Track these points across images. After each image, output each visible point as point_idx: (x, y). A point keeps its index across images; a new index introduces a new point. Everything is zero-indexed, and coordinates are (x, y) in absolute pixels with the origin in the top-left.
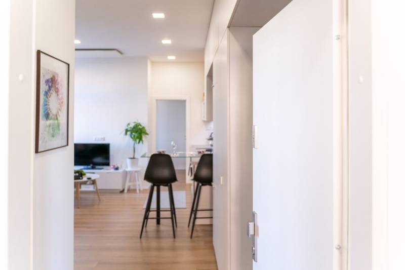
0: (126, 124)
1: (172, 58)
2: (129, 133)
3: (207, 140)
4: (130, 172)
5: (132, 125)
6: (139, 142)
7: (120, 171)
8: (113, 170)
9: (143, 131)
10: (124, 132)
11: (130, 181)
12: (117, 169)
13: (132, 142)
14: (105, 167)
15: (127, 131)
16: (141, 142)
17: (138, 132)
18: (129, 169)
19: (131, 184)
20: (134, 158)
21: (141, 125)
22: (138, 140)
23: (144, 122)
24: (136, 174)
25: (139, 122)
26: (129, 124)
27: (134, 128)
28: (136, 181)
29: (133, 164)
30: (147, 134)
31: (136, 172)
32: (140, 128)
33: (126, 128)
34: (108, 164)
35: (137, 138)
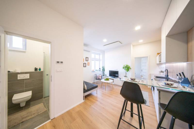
0: (123, 65)
1: (141, 41)
3: (159, 72)
9: (129, 67)
10: (122, 68)
12: (120, 79)
13: (125, 71)
14: (117, 78)
16: (128, 71)
17: (127, 68)
20: (126, 76)
23: (130, 65)
25: (128, 65)
26: (124, 65)
30: (131, 69)
35: (127, 70)
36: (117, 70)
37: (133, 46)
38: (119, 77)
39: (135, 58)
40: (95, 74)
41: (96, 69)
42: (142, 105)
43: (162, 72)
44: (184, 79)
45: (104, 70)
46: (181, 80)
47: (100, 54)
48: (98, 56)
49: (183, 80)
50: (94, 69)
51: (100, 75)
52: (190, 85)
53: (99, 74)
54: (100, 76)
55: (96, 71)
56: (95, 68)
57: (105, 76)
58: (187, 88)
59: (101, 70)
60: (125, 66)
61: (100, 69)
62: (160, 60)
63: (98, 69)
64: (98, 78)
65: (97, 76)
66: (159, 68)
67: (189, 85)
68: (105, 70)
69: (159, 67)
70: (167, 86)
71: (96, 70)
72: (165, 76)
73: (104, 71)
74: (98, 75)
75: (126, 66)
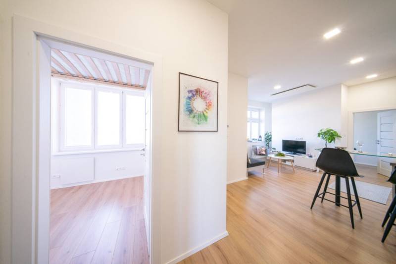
0: (319, 130)
1: (372, 76)
2: (321, 136)
6: (330, 142)
9: (335, 134)
10: (317, 135)
12: (311, 157)
13: (324, 141)
14: (303, 155)
16: (333, 142)
17: (330, 136)
21: (333, 131)
23: (336, 128)
25: (331, 128)
26: (321, 130)
30: (340, 137)
32: (331, 133)
33: (319, 132)
34: (305, 153)
35: (329, 139)
36: (302, 139)
37: (349, 87)
38: (306, 153)
39: (354, 113)
40: (253, 146)
41: (253, 137)
42: (355, 178)
45: (268, 139)
47: (259, 110)
48: (257, 113)
50: (249, 138)
51: (263, 147)
53: (261, 145)
54: (263, 149)
55: (253, 141)
56: (251, 136)
57: (274, 150)
59: (263, 139)
60: (323, 131)
61: (260, 137)
63: (257, 137)
64: (258, 153)
65: (256, 149)
68: (272, 139)
71: (254, 139)
73: (271, 141)
74: (258, 148)
75: (326, 132)
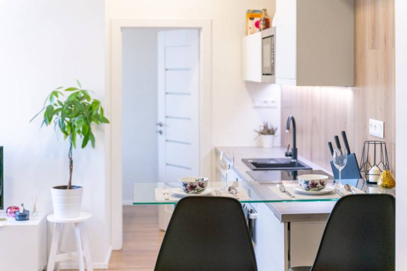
2: (56, 118)
3: (257, 134)
4: (58, 224)
5: (63, 98)
6: (84, 144)
7: (34, 221)
8: (11, 221)
11: (60, 252)
12: (24, 217)
15: (49, 114)
16: (89, 142)
18: (57, 217)
19: (62, 258)
20: (70, 187)
21: (88, 98)
22: (79, 139)
24: (77, 231)
27: (70, 103)
28: (75, 249)
29: (68, 205)
31: (76, 224)
33: (48, 103)
39: (122, 28)
43: (268, 131)
44: (348, 158)
46: (342, 164)
49: (345, 161)
52: (361, 180)
58: (355, 188)
60: (61, 98)
62: (268, 64)
66: (256, 107)
67: (358, 181)
69: (258, 104)
70: (311, 191)
72: (287, 155)
